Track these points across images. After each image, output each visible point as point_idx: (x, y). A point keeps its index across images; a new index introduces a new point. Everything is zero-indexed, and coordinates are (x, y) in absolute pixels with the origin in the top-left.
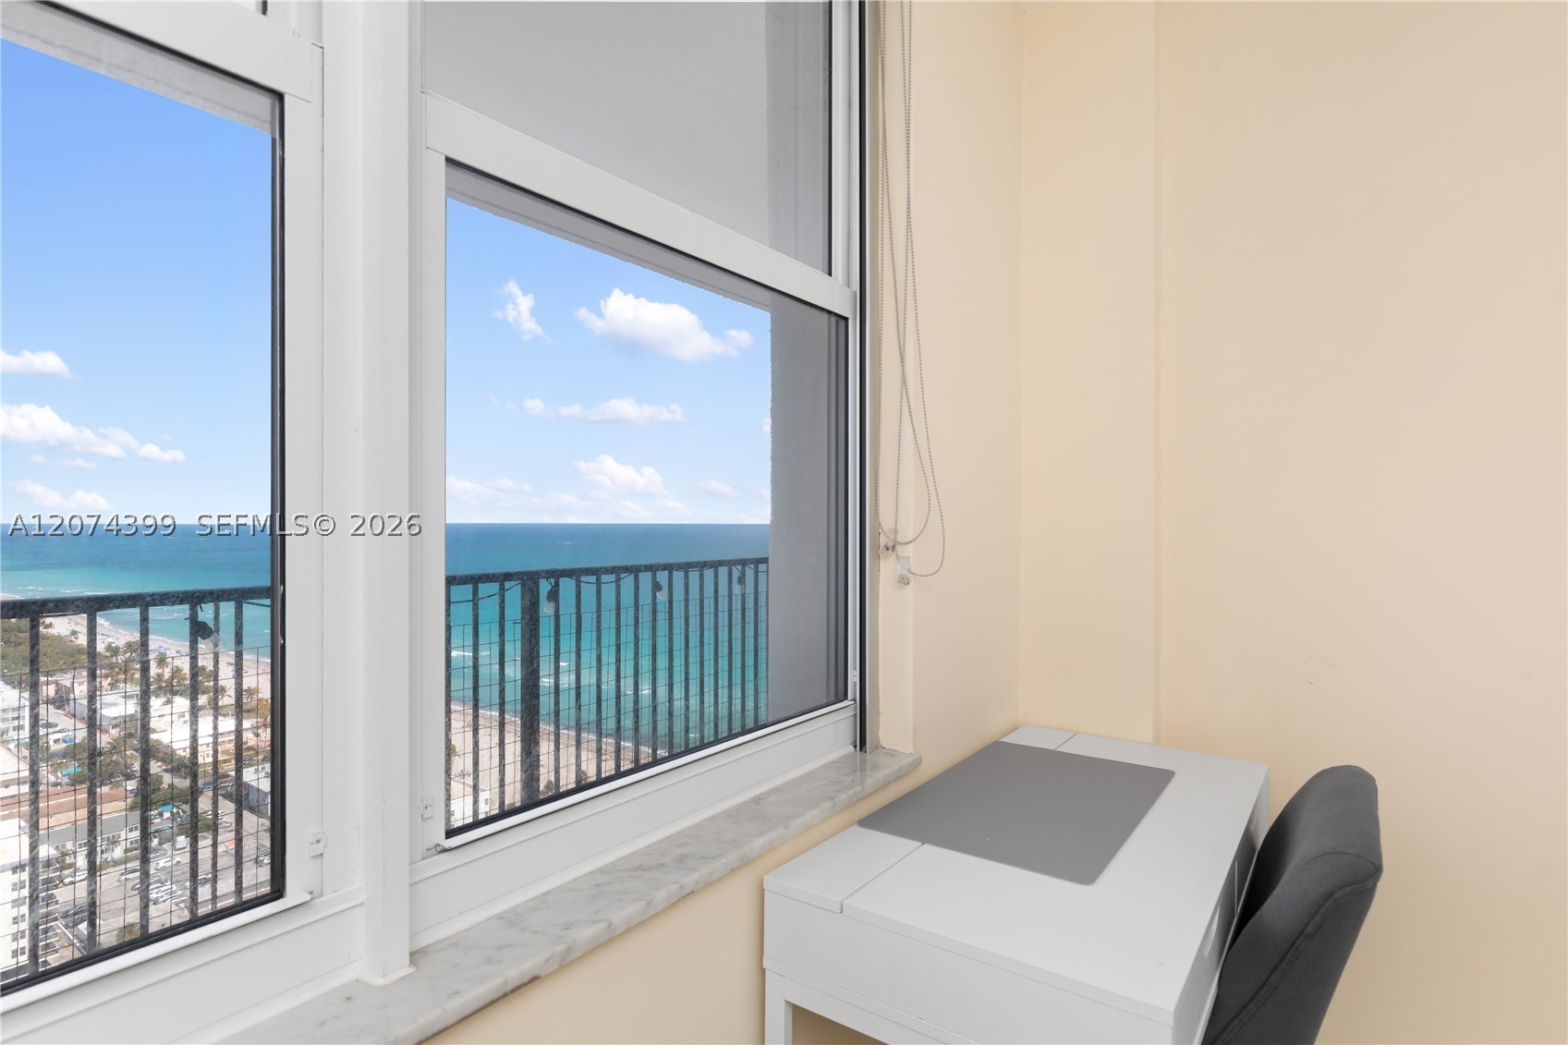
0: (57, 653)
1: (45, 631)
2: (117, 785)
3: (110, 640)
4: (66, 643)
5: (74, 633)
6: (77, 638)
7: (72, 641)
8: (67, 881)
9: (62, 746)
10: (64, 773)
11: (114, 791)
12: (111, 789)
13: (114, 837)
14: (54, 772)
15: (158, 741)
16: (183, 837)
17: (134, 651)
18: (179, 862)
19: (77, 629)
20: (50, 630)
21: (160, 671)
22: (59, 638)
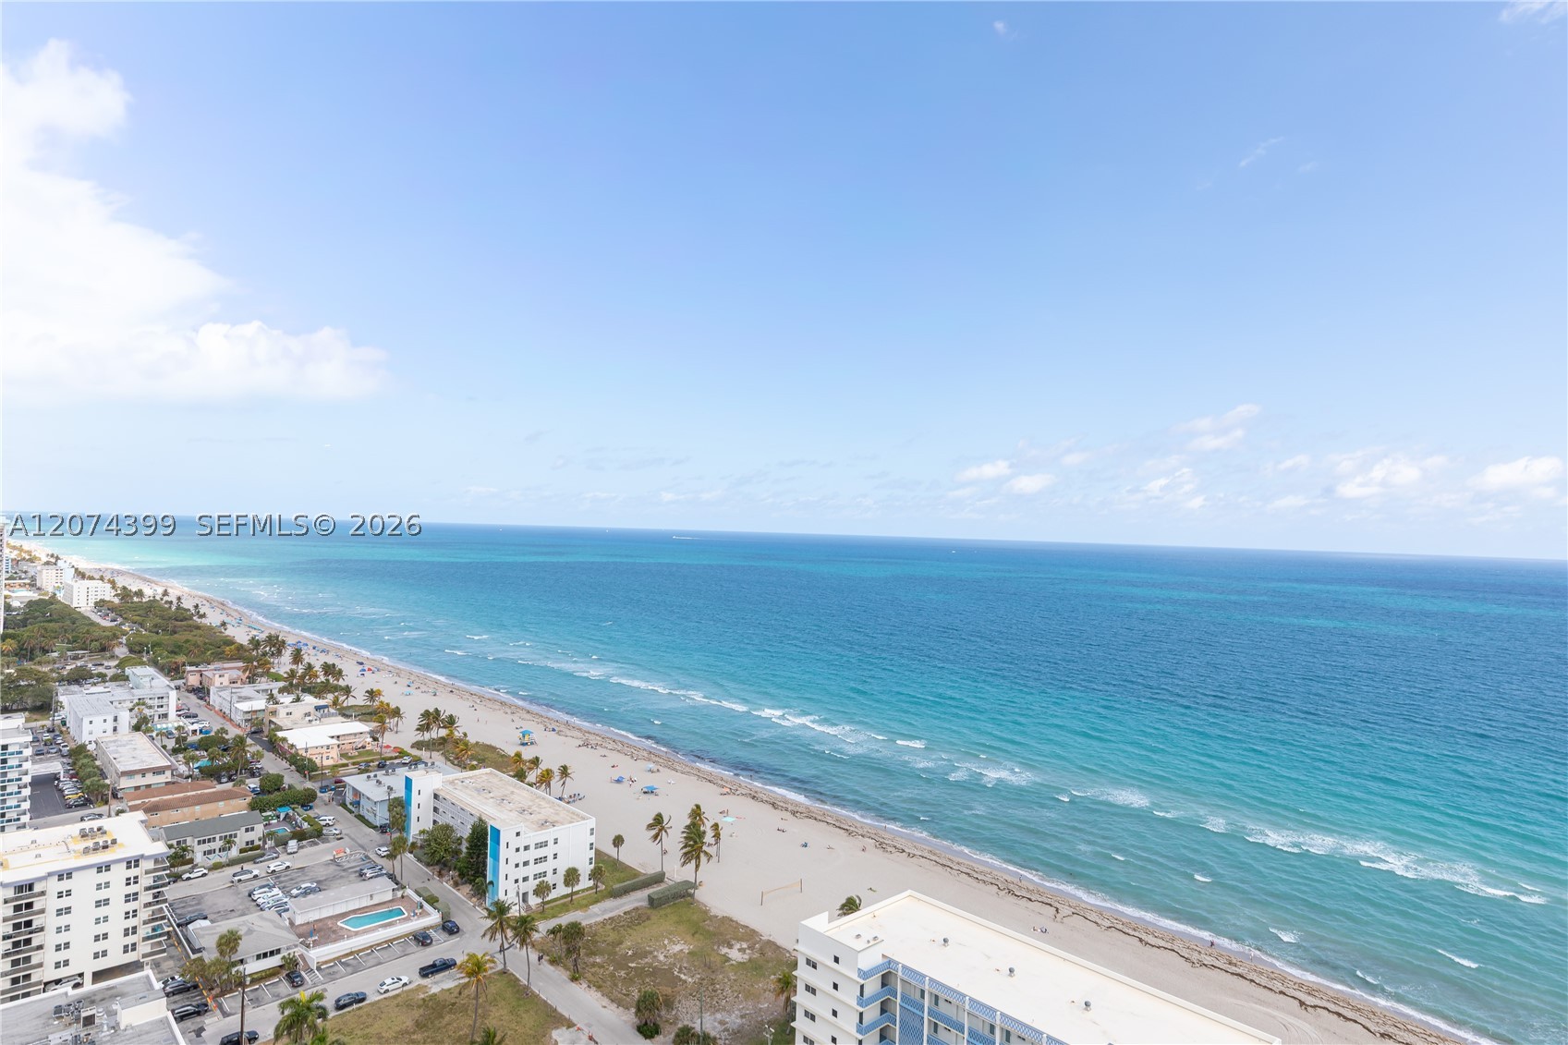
0: (205, 644)
1: (199, 620)
2: (242, 782)
3: (254, 633)
4: (215, 633)
5: (224, 624)
6: (225, 629)
7: (221, 632)
8: (185, 876)
9: (198, 737)
10: (196, 765)
11: (236, 789)
12: (234, 786)
13: (231, 836)
14: (187, 763)
15: (284, 740)
16: (296, 841)
17: (274, 646)
18: (288, 867)
19: (227, 620)
20: (203, 620)
21: (294, 667)
22: (210, 628)
